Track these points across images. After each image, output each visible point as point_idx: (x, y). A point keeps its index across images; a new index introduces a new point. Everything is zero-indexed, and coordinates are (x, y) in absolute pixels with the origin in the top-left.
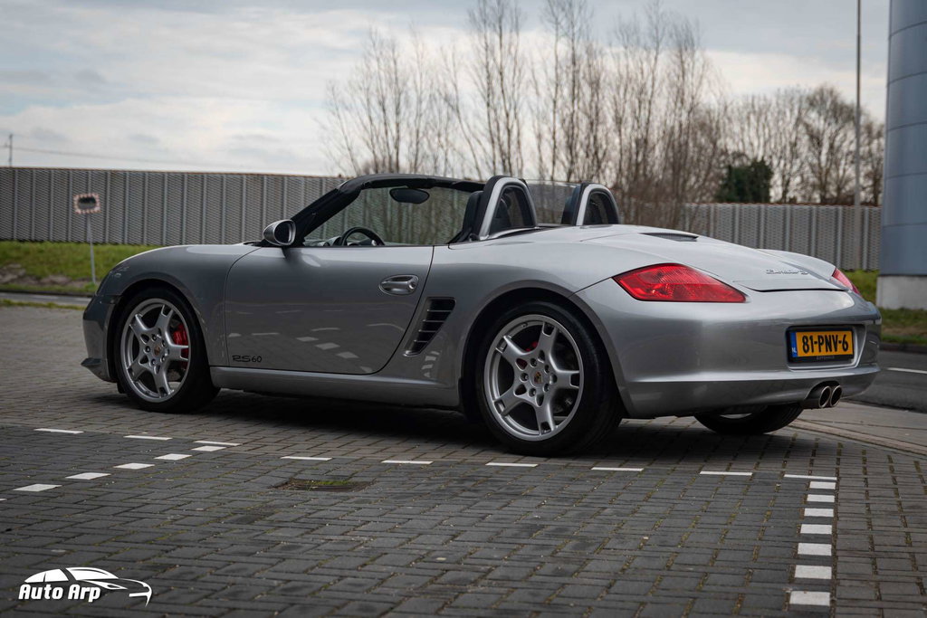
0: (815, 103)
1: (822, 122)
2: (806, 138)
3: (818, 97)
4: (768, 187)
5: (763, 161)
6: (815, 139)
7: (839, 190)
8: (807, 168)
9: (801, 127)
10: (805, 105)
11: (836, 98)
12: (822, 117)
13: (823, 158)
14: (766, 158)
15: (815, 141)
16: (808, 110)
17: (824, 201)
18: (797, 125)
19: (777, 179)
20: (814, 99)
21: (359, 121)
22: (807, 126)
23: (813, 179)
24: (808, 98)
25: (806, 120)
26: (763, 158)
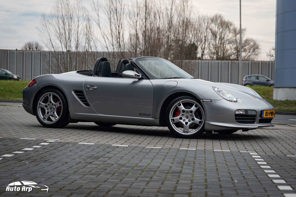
0: (213, 21)
1: (217, 28)
2: (210, 34)
3: (215, 18)
4: (196, 53)
5: (194, 43)
6: (214, 34)
7: (224, 54)
8: (211, 46)
9: (208, 30)
10: (210, 22)
11: (222, 19)
12: (216, 26)
13: (217, 42)
14: (195, 42)
15: (215, 36)
16: (211, 24)
17: (218, 59)
18: (207, 29)
19: (199, 50)
20: (213, 19)
21: (54, 29)
22: (211, 30)
23: (213, 51)
24: (211, 19)
25: (210, 27)
26: (194, 42)
